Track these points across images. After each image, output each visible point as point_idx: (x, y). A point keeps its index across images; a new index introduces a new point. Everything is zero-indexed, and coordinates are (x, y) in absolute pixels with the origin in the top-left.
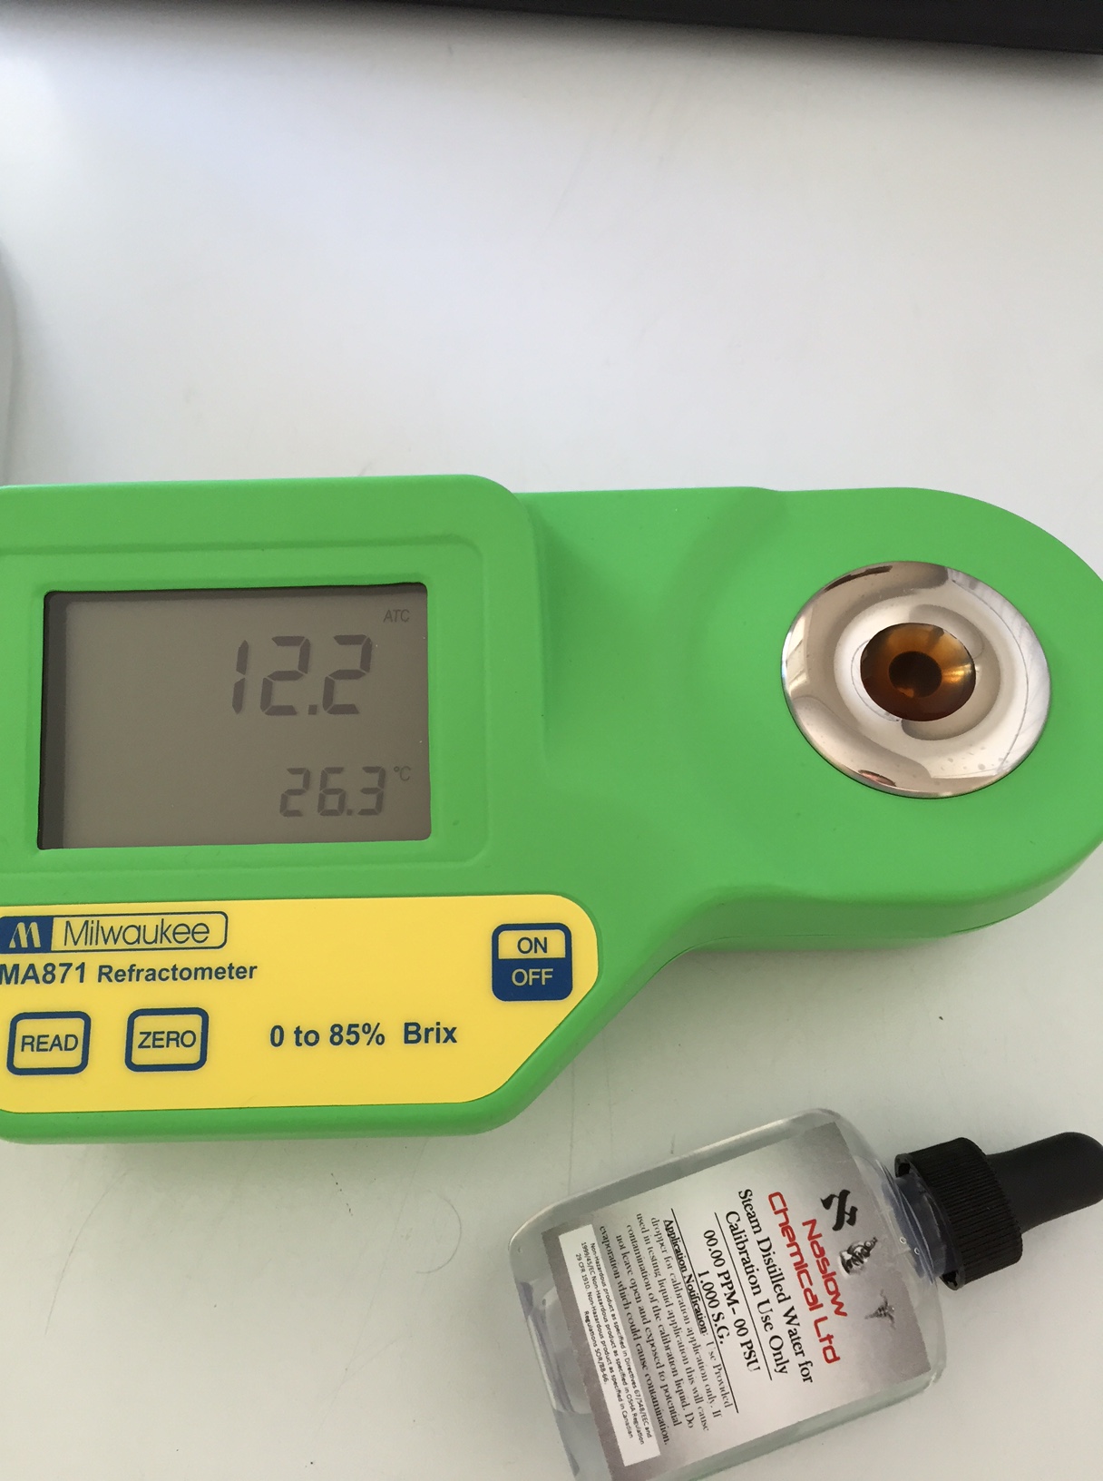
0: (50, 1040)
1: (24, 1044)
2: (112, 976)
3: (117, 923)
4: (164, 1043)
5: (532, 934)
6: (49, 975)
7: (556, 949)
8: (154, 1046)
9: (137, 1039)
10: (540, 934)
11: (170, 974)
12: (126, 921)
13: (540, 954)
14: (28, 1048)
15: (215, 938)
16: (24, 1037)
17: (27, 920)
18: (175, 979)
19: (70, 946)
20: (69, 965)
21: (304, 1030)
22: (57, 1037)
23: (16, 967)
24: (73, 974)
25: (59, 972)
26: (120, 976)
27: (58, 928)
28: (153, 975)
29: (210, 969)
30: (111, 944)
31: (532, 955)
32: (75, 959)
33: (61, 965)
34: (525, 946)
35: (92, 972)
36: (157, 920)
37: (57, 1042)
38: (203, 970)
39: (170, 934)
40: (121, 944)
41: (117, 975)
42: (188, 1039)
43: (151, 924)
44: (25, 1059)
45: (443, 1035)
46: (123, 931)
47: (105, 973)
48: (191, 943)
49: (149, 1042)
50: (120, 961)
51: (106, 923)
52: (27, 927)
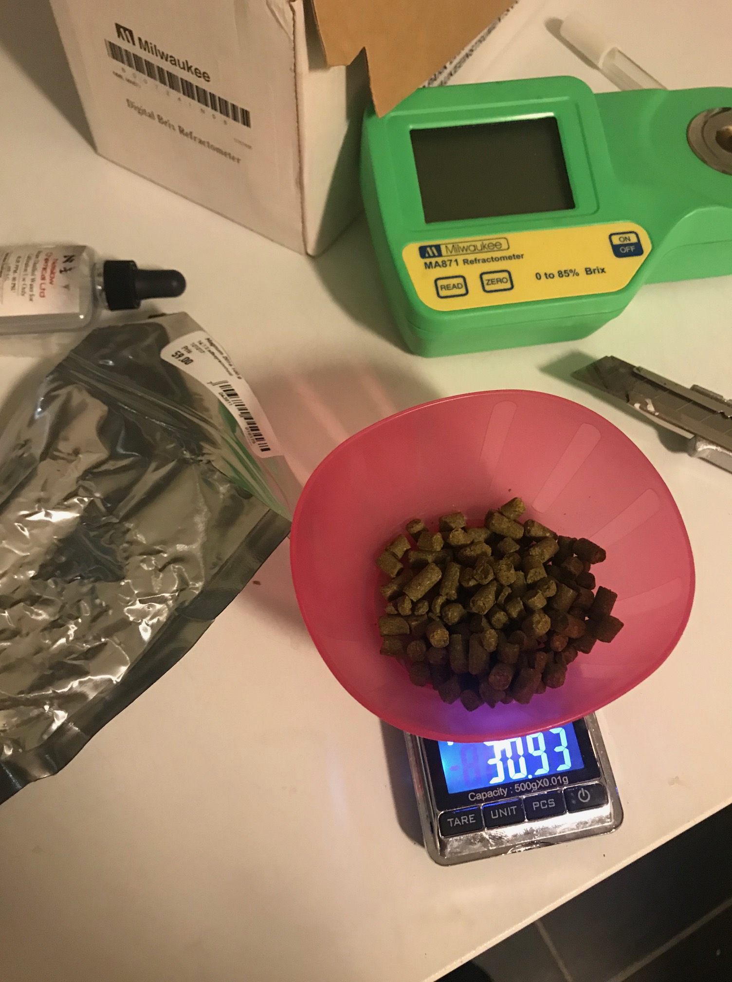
0: (452, 286)
1: (442, 288)
2: (469, 262)
3: (466, 245)
4: (496, 282)
5: (624, 236)
6: (444, 264)
7: (634, 239)
8: (492, 284)
9: (485, 282)
10: (627, 236)
11: (491, 260)
12: (468, 244)
13: (628, 242)
14: (444, 289)
15: (505, 246)
16: (441, 286)
17: (431, 247)
18: (493, 261)
19: (449, 254)
20: (451, 261)
21: (548, 273)
22: (454, 285)
23: (431, 263)
24: (454, 264)
25: (448, 263)
26: (472, 262)
27: (443, 248)
28: (484, 261)
29: (506, 257)
30: (465, 252)
31: (625, 242)
32: (453, 258)
33: (448, 260)
34: (622, 239)
35: (460, 262)
36: (480, 243)
37: (454, 286)
38: (504, 257)
39: (487, 246)
40: (469, 252)
41: (470, 262)
42: (505, 280)
43: (479, 244)
44: (443, 293)
45: (600, 271)
46: (469, 247)
47: (465, 262)
48: (495, 249)
49: (490, 282)
50: (471, 257)
51: (461, 245)
52: (431, 249)
